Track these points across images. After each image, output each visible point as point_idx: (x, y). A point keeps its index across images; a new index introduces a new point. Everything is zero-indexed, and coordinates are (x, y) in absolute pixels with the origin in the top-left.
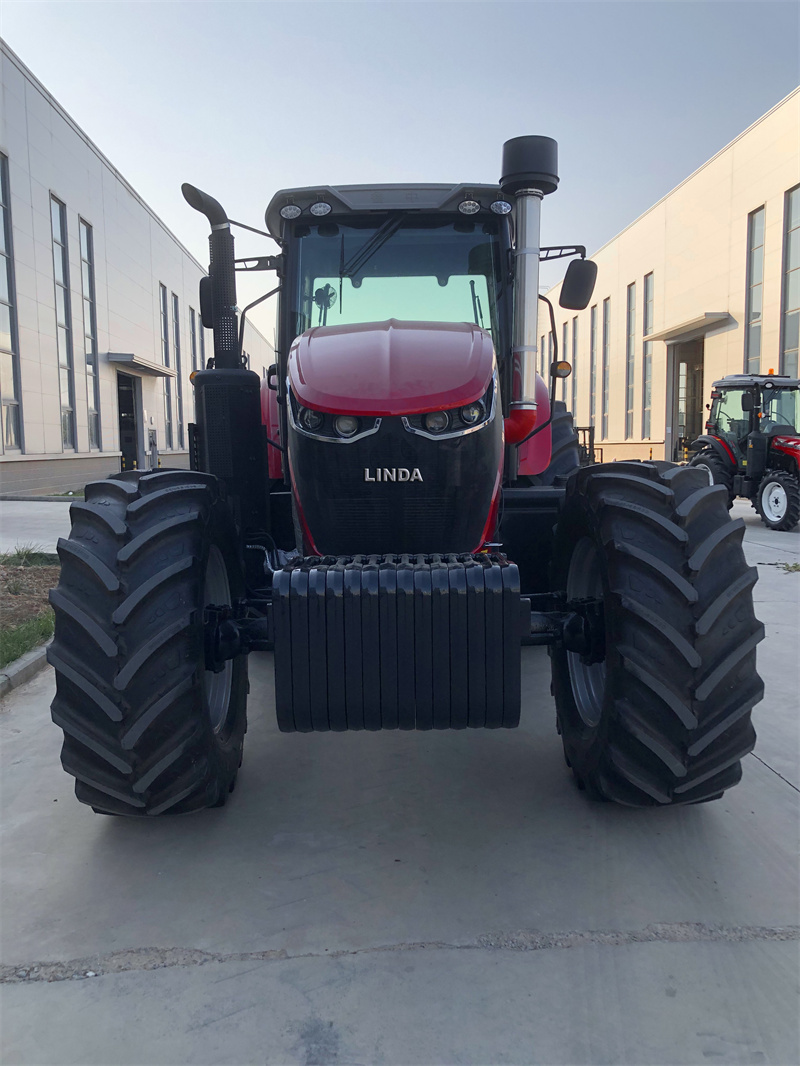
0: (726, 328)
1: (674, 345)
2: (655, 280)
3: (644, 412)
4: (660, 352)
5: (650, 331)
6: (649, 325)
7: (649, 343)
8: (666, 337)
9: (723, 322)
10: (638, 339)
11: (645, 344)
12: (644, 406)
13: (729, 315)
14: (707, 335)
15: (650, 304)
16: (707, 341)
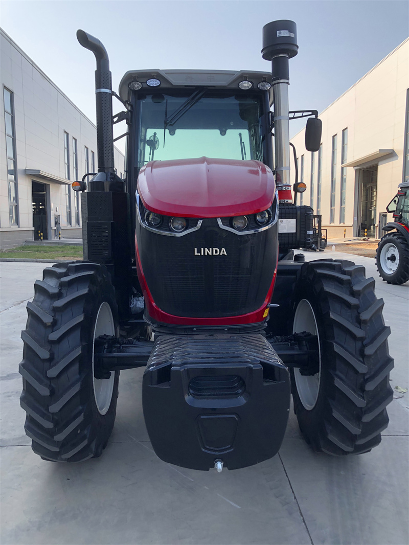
0: (392, 159)
1: (359, 170)
2: (349, 133)
3: (341, 208)
4: (351, 174)
5: (345, 161)
6: (345, 158)
7: (345, 168)
8: (354, 165)
9: (389, 155)
10: (338, 166)
11: (342, 169)
12: (341, 205)
13: (393, 151)
14: (379, 163)
15: (345, 146)
16: (379, 167)
